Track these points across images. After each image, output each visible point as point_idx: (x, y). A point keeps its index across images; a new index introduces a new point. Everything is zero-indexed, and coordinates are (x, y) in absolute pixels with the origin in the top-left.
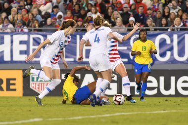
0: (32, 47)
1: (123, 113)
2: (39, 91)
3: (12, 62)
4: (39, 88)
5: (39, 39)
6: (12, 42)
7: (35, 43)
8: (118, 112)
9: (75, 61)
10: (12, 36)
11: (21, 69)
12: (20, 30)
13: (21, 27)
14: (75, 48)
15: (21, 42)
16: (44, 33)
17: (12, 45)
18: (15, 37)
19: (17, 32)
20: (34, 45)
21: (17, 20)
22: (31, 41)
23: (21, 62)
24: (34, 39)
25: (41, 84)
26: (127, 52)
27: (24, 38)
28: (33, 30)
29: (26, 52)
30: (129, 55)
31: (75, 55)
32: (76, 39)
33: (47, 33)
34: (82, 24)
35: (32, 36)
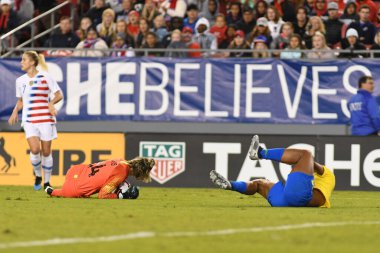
0: (144, 88)
1: (318, 224)
2: (157, 176)
3: (104, 117)
4: (156, 171)
5: (159, 71)
6: (104, 77)
7: (150, 80)
8: (309, 220)
9: (231, 117)
10: (104, 65)
11: (121, 132)
12: (119, 54)
13: (121, 47)
14: (232, 90)
15: (123, 78)
16: (170, 59)
17: (104, 84)
18: (110, 66)
19: (114, 57)
20: (148, 83)
21: (117, 31)
22: (143, 76)
23: (122, 118)
24: (148, 72)
25: (162, 162)
26: (336, 100)
27: (129, 68)
28: (146, 54)
29: (132, 98)
30: (339, 105)
31: (231, 104)
32: (233, 73)
33: (175, 60)
34: (244, 43)
35: (144, 66)
